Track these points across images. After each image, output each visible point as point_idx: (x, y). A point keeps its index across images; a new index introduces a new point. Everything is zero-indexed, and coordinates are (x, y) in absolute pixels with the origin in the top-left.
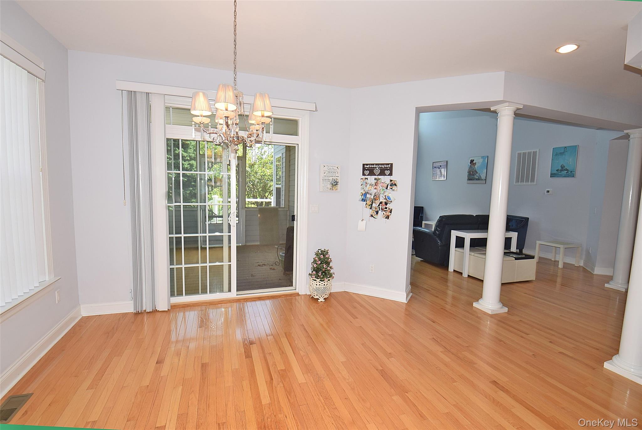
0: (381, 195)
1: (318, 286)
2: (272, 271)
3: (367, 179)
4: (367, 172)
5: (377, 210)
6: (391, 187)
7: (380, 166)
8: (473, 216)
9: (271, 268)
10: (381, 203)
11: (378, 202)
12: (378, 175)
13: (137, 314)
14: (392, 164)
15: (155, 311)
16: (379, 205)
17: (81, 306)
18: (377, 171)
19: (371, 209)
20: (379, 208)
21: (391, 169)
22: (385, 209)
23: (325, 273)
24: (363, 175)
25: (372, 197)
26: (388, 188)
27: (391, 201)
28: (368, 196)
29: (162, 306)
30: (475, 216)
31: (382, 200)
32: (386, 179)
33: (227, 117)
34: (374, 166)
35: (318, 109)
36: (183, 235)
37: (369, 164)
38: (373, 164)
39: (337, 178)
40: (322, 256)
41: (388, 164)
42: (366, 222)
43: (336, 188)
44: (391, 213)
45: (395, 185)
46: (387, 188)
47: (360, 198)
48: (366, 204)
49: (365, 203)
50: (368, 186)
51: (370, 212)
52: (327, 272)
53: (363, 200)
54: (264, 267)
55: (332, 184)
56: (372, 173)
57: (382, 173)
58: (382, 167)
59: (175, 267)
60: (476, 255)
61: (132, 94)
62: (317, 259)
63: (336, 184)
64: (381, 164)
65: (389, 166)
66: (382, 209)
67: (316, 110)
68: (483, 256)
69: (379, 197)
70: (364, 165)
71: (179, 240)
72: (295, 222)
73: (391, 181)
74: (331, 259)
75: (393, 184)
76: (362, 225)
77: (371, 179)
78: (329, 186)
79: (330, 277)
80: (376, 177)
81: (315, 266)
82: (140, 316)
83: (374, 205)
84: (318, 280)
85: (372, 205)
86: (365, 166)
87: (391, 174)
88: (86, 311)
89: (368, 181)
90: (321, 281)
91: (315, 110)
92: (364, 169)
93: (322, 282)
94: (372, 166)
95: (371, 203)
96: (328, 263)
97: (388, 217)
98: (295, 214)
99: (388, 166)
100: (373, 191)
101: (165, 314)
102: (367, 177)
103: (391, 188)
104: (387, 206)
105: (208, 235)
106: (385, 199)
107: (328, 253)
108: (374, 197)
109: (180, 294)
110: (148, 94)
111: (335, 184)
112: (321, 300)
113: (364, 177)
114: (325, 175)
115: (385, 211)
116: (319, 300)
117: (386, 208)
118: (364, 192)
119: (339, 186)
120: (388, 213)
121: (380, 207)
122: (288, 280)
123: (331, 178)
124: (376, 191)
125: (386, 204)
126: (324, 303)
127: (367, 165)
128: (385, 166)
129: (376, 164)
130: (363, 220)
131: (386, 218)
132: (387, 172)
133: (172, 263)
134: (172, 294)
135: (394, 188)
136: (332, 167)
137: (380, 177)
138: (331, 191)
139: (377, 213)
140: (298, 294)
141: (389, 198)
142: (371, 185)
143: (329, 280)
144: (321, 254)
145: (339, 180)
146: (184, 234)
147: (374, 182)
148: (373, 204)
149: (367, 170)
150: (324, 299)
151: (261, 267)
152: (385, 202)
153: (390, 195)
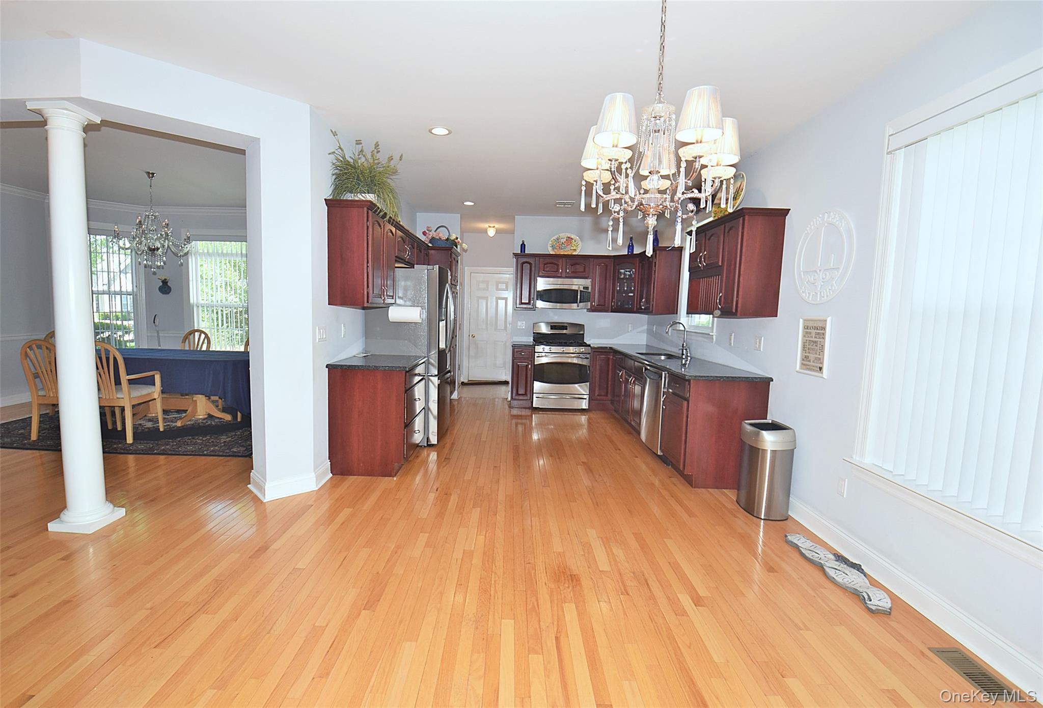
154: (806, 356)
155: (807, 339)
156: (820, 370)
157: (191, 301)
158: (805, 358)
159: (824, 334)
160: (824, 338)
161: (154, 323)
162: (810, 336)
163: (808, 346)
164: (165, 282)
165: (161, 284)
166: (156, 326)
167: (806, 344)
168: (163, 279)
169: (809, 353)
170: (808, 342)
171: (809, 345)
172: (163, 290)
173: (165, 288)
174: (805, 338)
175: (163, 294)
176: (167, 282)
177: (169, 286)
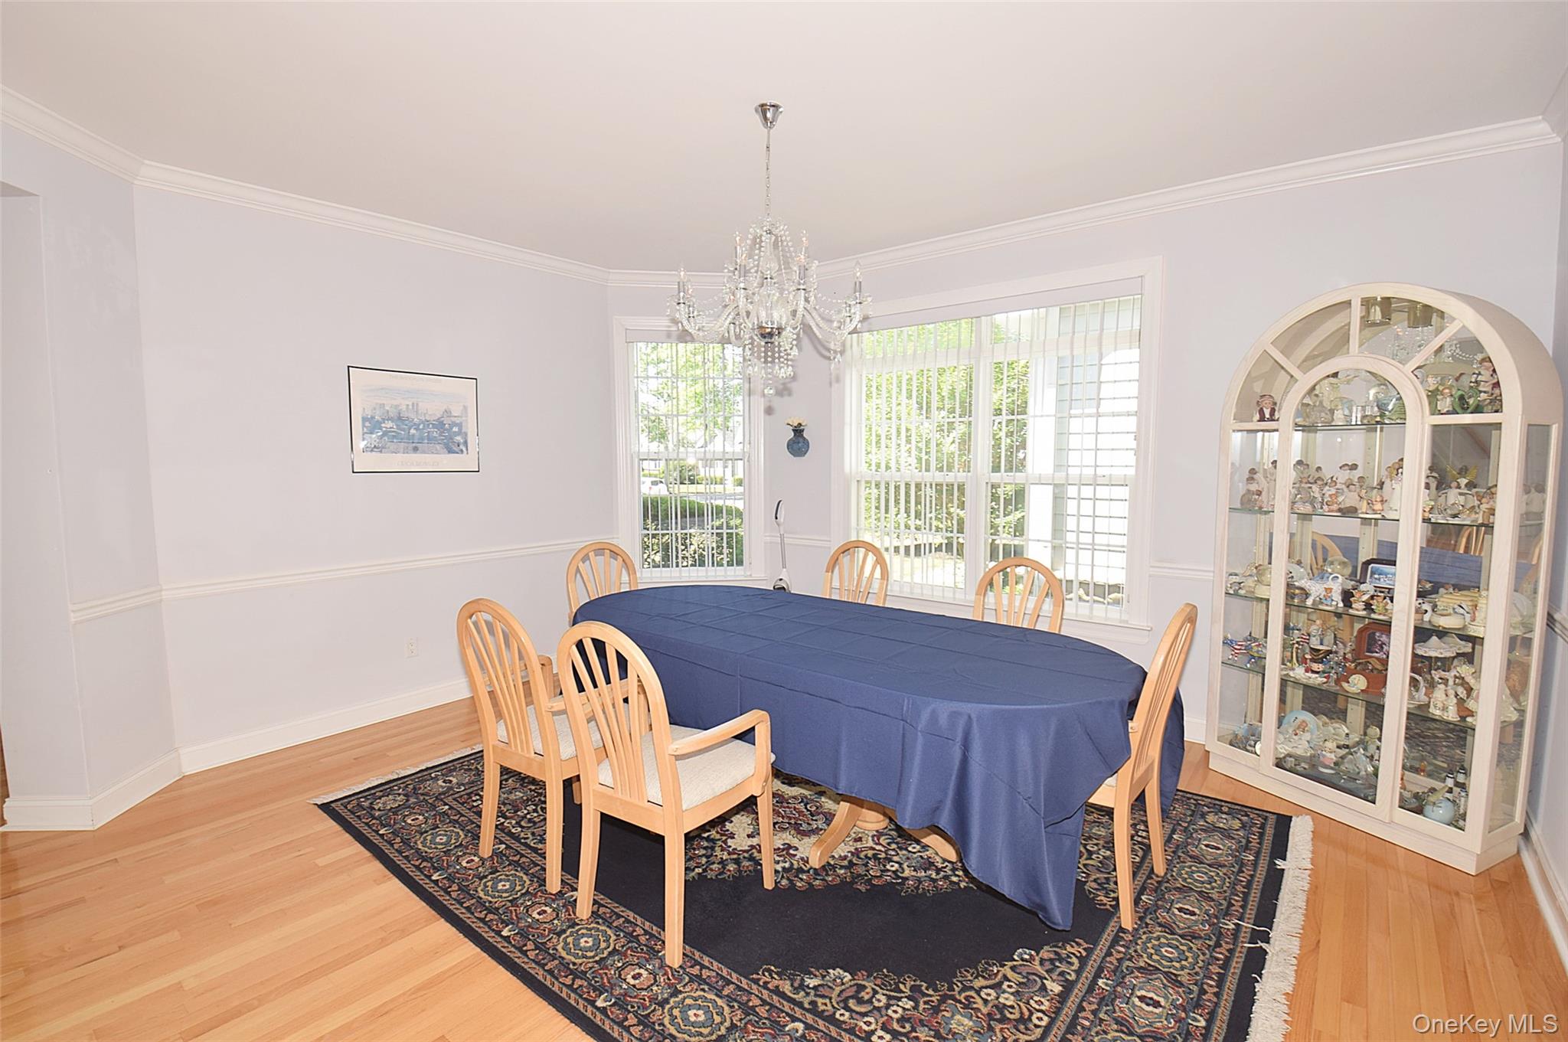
157: (847, 469)
161: (776, 518)
164: (798, 431)
165: (792, 434)
166: (778, 525)
168: (796, 424)
172: (795, 446)
173: (798, 443)
175: (795, 456)
176: (803, 430)
177: (804, 439)
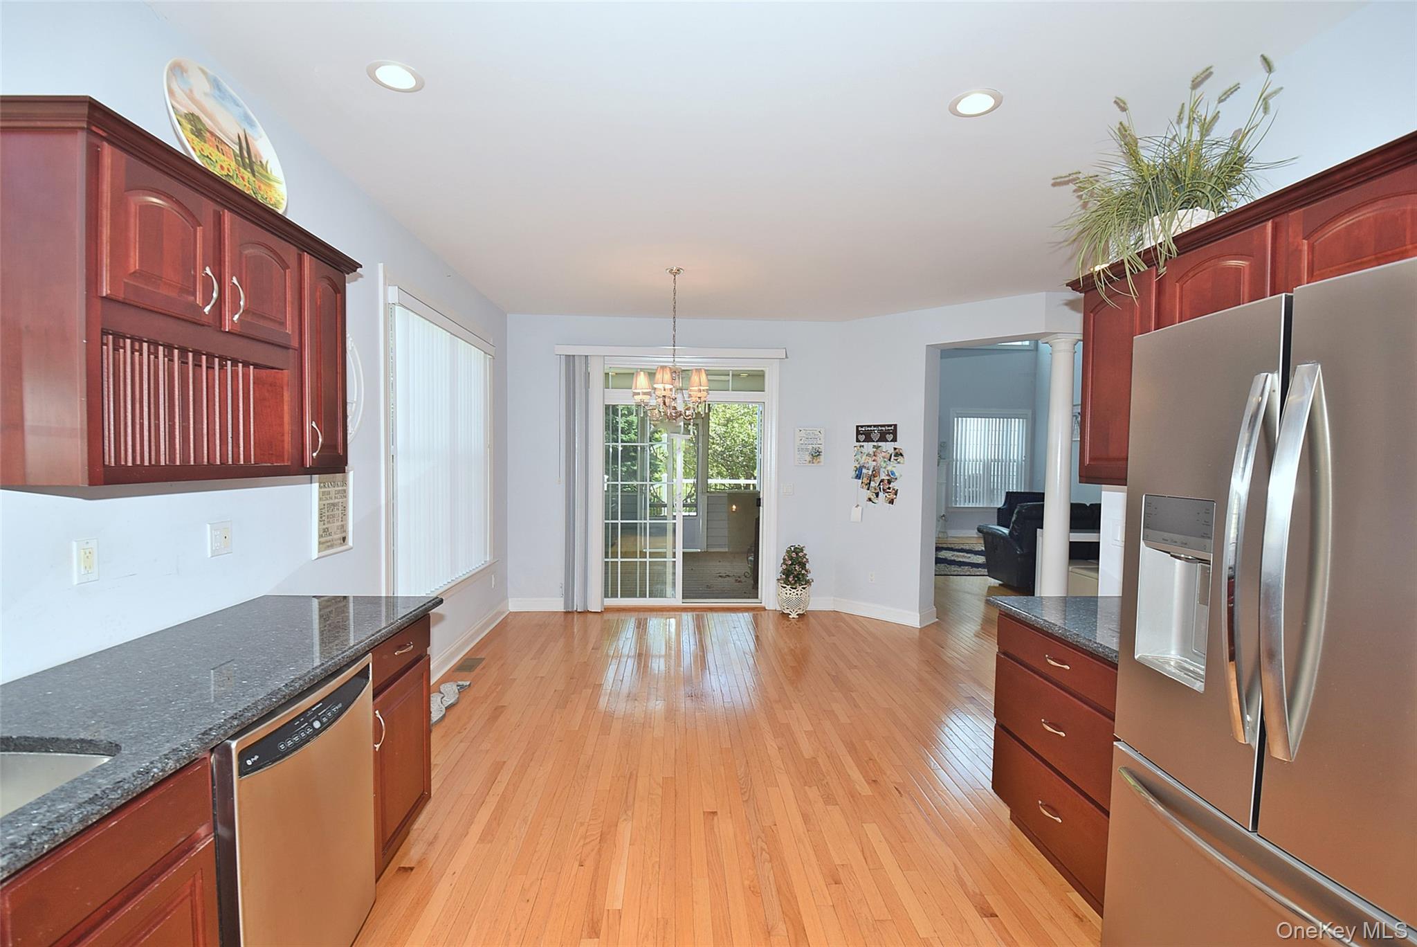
0: (882, 470)
1: (788, 595)
2: (738, 584)
3: (863, 446)
4: (862, 437)
5: (877, 491)
6: (896, 458)
7: (880, 428)
8: (1085, 505)
9: (737, 580)
10: (882, 481)
11: (878, 480)
12: (877, 441)
13: (567, 613)
14: (895, 426)
15: (587, 612)
16: (879, 484)
17: (510, 600)
18: (876, 436)
19: (868, 489)
20: (880, 488)
21: (894, 433)
22: (888, 490)
23: (799, 579)
24: (857, 441)
25: (870, 473)
26: (892, 460)
27: (896, 479)
28: (864, 471)
29: (595, 606)
30: (1088, 505)
31: (884, 476)
32: (888, 447)
33: (664, 396)
34: (872, 429)
35: (788, 356)
36: (619, 521)
37: (865, 426)
38: (870, 426)
39: (819, 446)
40: (794, 555)
41: (891, 426)
42: (862, 509)
43: (818, 460)
44: (896, 495)
45: (901, 455)
46: (890, 460)
47: (853, 474)
48: (862, 483)
49: (861, 481)
50: (864, 457)
51: (869, 494)
52: (800, 576)
53: (858, 477)
54: (728, 578)
55: (812, 455)
56: (868, 439)
57: (883, 439)
58: (882, 430)
59: (610, 560)
60: (1077, 570)
61: (570, 359)
62: (786, 557)
63: (819, 455)
64: (882, 426)
65: (892, 428)
66: (884, 490)
67: (787, 357)
68: (1093, 574)
69: (879, 473)
70: (857, 427)
71: (615, 526)
72: (761, 508)
73: (895, 449)
74: (807, 559)
75: (899, 454)
76: (856, 513)
77: (868, 447)
78: (808, 458)
79: (805, 584)
80: (875, 444)
81: (784, 567)
82: (570, 616)
83: (873, 484)
84: (789, 587)
85: (870, 484)
86: (860, 429)
87: (895, 440)
88: (514, 605)
89: (865, 450)
90: (793, 588)
91: (784, 357)
92: (858, 433)
93: (794, 590)
94: (869, 429)
95: (868, 481)
96: (803, 565)
97: (891, 502)
98: (761, 497)
99: (890, 428)
100: (872, 464)
101: (596, 616)
102: (862, 444)
103: (896, 460)
104: (890, 486)
105: (648, 521)
106: (888, 475)
107: (803, 550)
108: (872, 472)
109: (615, 595)
110: (586, 356)
111: (816, 454)
112: (794, 615)
113: (858, 444)
114: (802, 442)
115: (888, 493)
116: (790, 616)
117: (889, 488)
118: (858, 466)
119: (822, 458)
120: (893, 496)
121: (882, 487)
122: (753, 589)
123: (810, 447)
124: (874, 463)
125: (889, 482)
126: (797, 621)
127: (862, 427)
128: (887, 428)
129: (875, 426)
130: (858, 506)
131: (890, 503)
132: (890, 437)
133: (607, 557)
134: (606, 596)
135: (900, 459)
136: (811, 432)
137: (880, 444)
138: (810, 465)
139: (877, 495)
140: (764, 609)
141: (893, 473)
142: (868, 455)
143: (804, 588)
144: (793, 552)
145: (822, 448)
146: (621, 519)
147: (871, 451)
148: (872, 482)
149: (862, 434)
150: (797, 615)
151: (723, 579)
152: (888, 480)
153: (894, 470)
154: (324, 529)
155: (324, 502)
156: (344, 541)
158: (324, 532)
159: (345, 491)
160: (346, 497)
162: (328, 497)
163: (327, 514)
167: (323, 511)
169: (329, 522)
170: (326, 507)
171: (328, 511)
174: (321, 502)
